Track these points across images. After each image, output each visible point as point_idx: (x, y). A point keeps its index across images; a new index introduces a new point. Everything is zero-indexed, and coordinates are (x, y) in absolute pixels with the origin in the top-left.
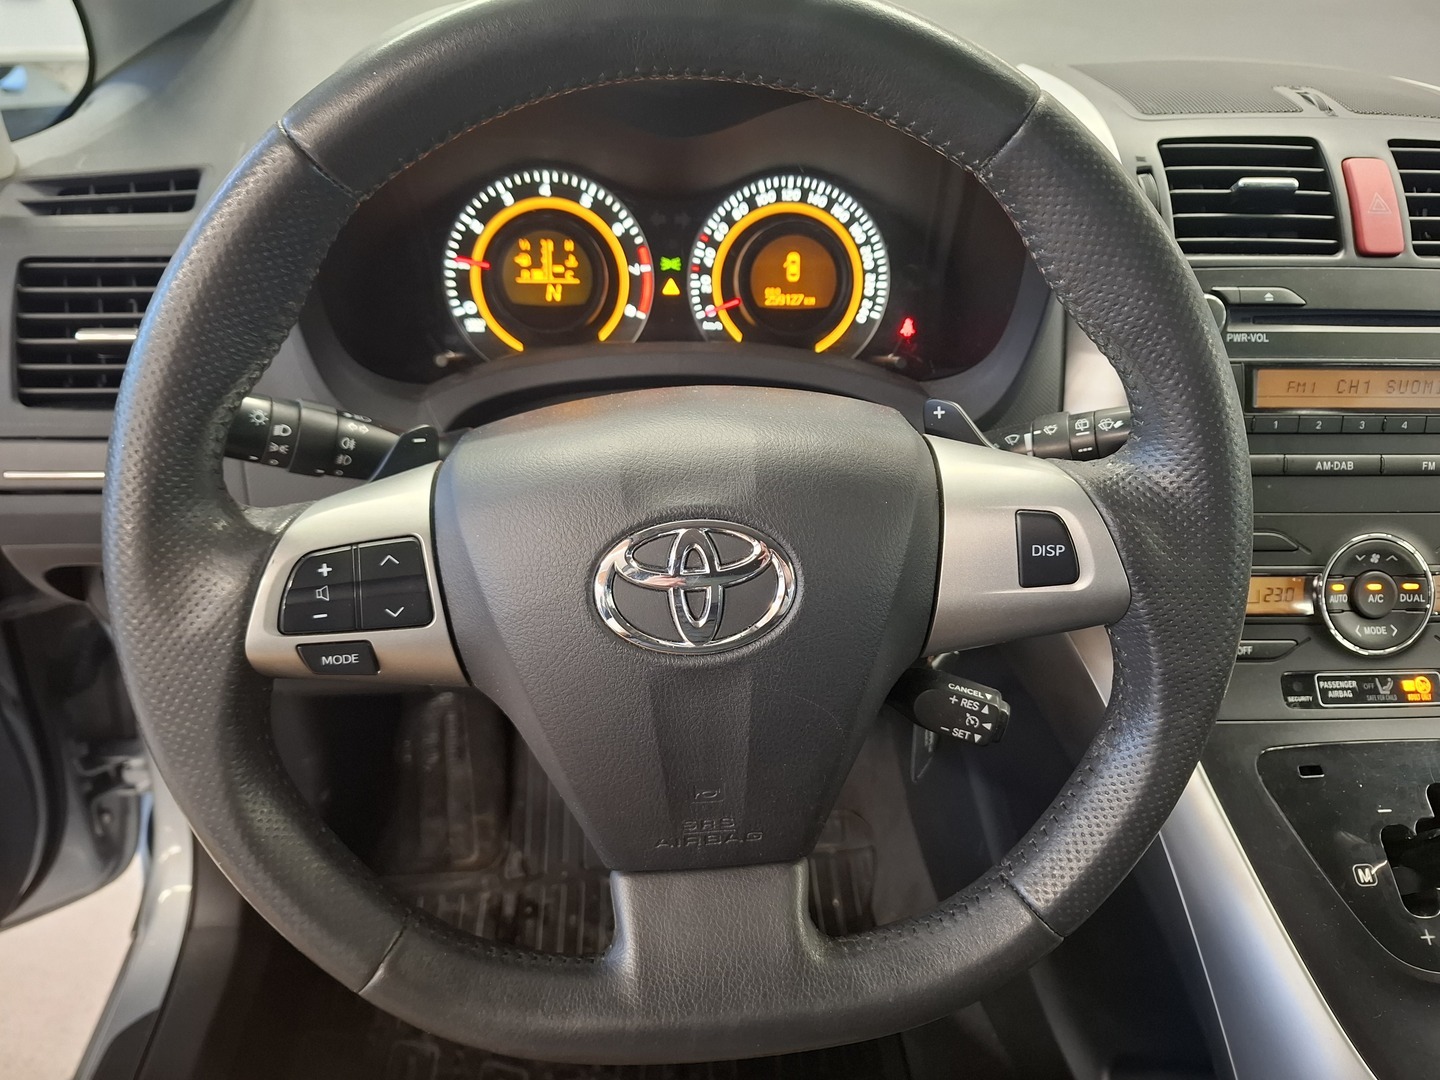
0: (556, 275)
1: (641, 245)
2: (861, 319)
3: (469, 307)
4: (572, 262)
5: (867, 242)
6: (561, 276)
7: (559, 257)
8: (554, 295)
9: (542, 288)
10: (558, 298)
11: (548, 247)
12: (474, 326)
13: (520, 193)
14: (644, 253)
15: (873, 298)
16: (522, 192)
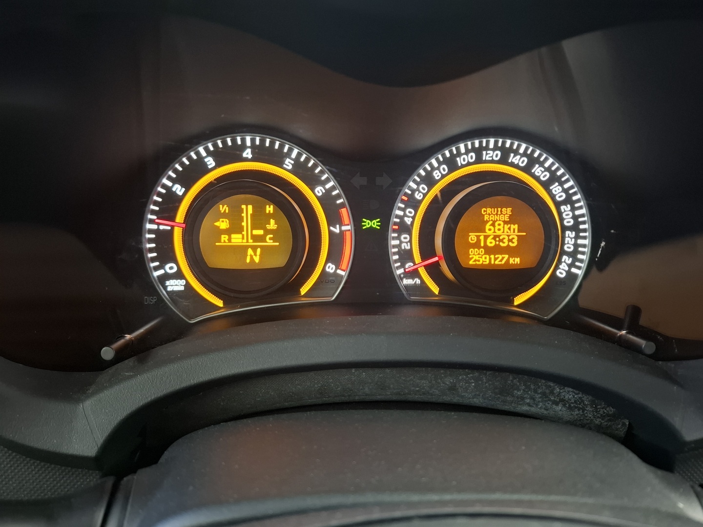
0: (256, 238)
1: (342, 205)
2: (561, 273)
3: (170, 268)
4: (272, 225)
5: (568, 201)
6: (261, 238)
7: (259, 220)
8: (253, 258)
9: (242, 250)
10: (257, 259)
11: (248, 210)
12: (174, 285)
13: (222, 157)
14: (345, 213)
15: (573, 254)
16: (223, 157)
